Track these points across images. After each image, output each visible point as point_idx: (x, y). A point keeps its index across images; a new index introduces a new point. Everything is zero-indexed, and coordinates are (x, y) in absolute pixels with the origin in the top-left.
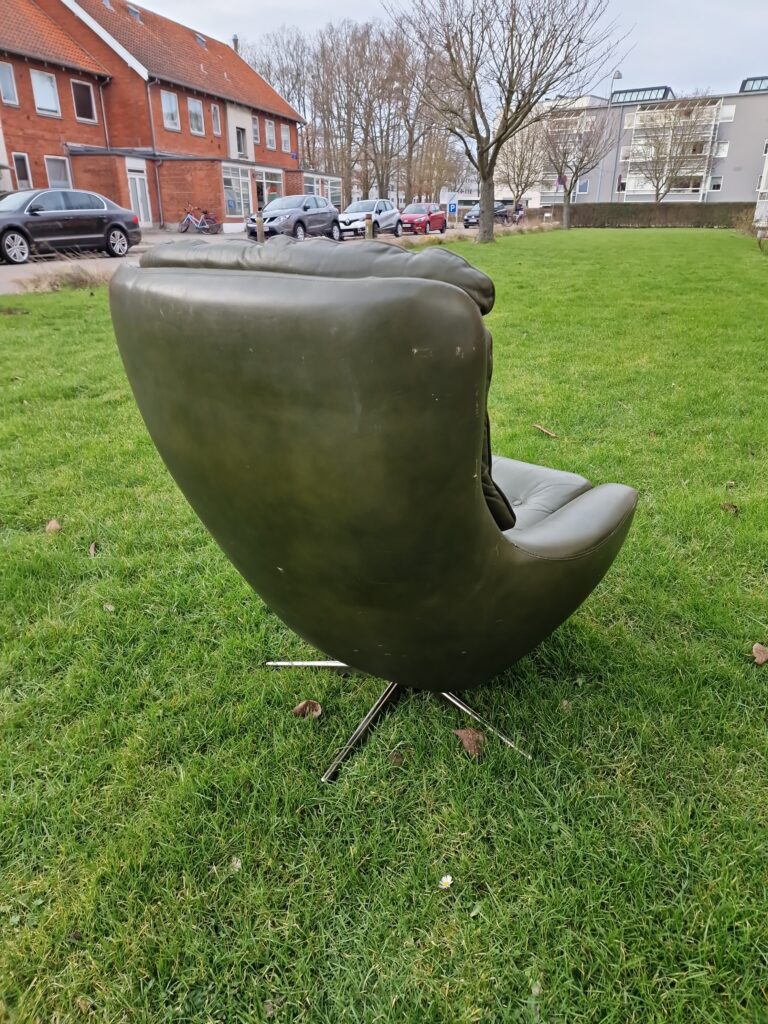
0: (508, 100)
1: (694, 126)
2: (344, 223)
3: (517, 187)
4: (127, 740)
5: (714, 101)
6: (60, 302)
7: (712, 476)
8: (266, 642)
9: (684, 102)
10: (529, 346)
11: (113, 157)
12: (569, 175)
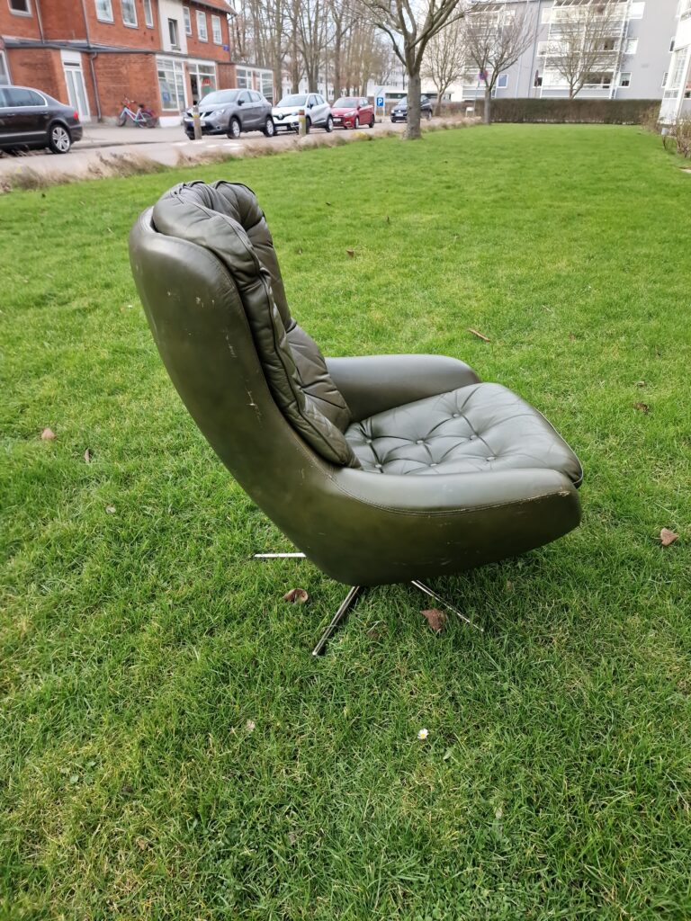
1: (606, 22)
2: (277, 117)
3: (441, 81)
4: (146, 627)
6: (13, 204)
7: (625, 376)
8: (253, 538)
10: (459, 250)
11: (48, 50)
12: (490, 70)
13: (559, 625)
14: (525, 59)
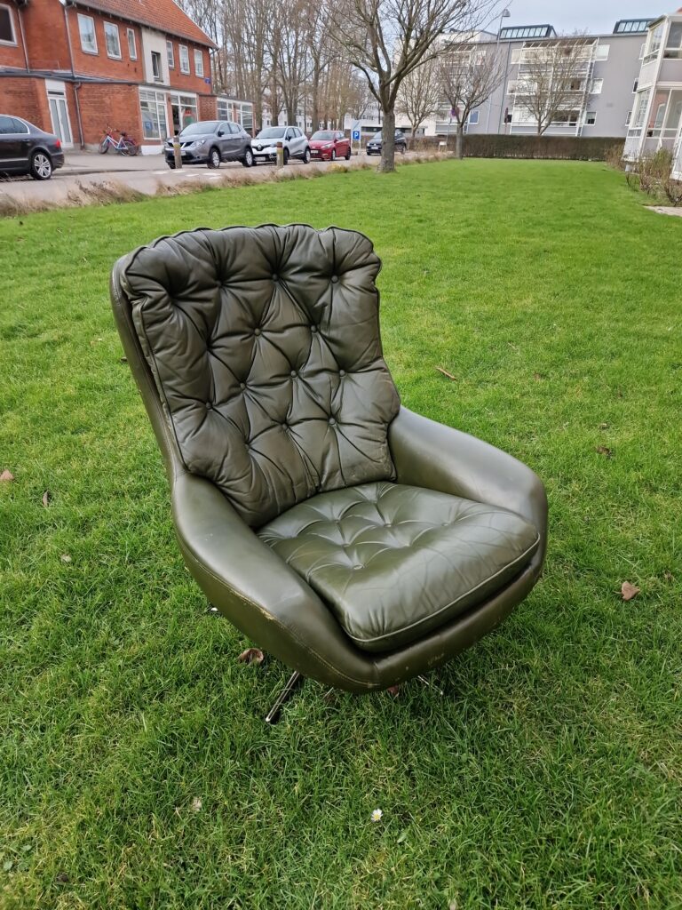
0: (408, 37)
1: (572, 64)
2: (256, 148)
3: (415, 116)
4: (93, 690)
5: (591, 40)
7: (588, 418)
9: (564, 41)
10: (429, 285)
11: (32, 79)
12: (462, 108)
13: (520, 688)
14: (495, 97)
